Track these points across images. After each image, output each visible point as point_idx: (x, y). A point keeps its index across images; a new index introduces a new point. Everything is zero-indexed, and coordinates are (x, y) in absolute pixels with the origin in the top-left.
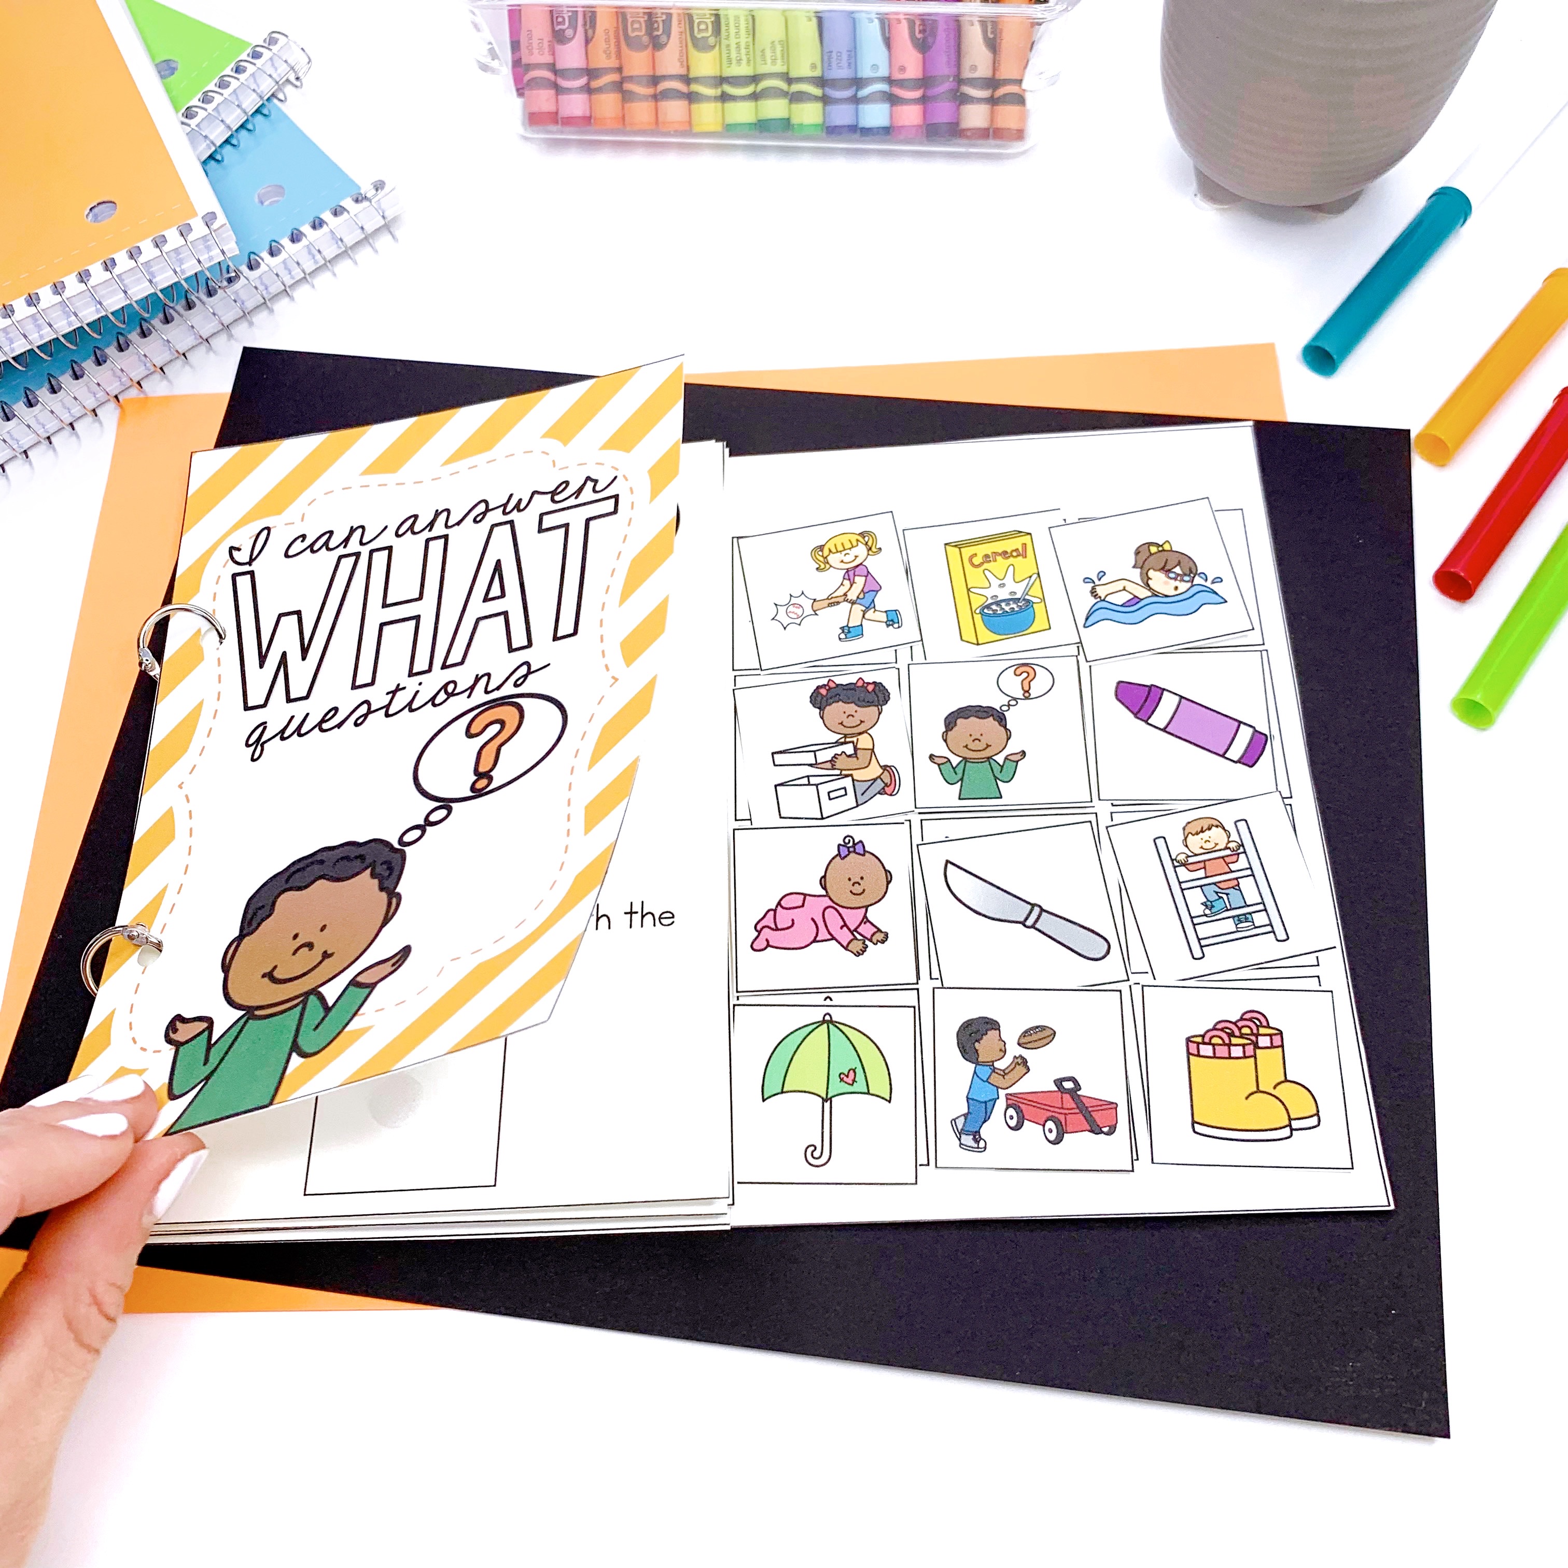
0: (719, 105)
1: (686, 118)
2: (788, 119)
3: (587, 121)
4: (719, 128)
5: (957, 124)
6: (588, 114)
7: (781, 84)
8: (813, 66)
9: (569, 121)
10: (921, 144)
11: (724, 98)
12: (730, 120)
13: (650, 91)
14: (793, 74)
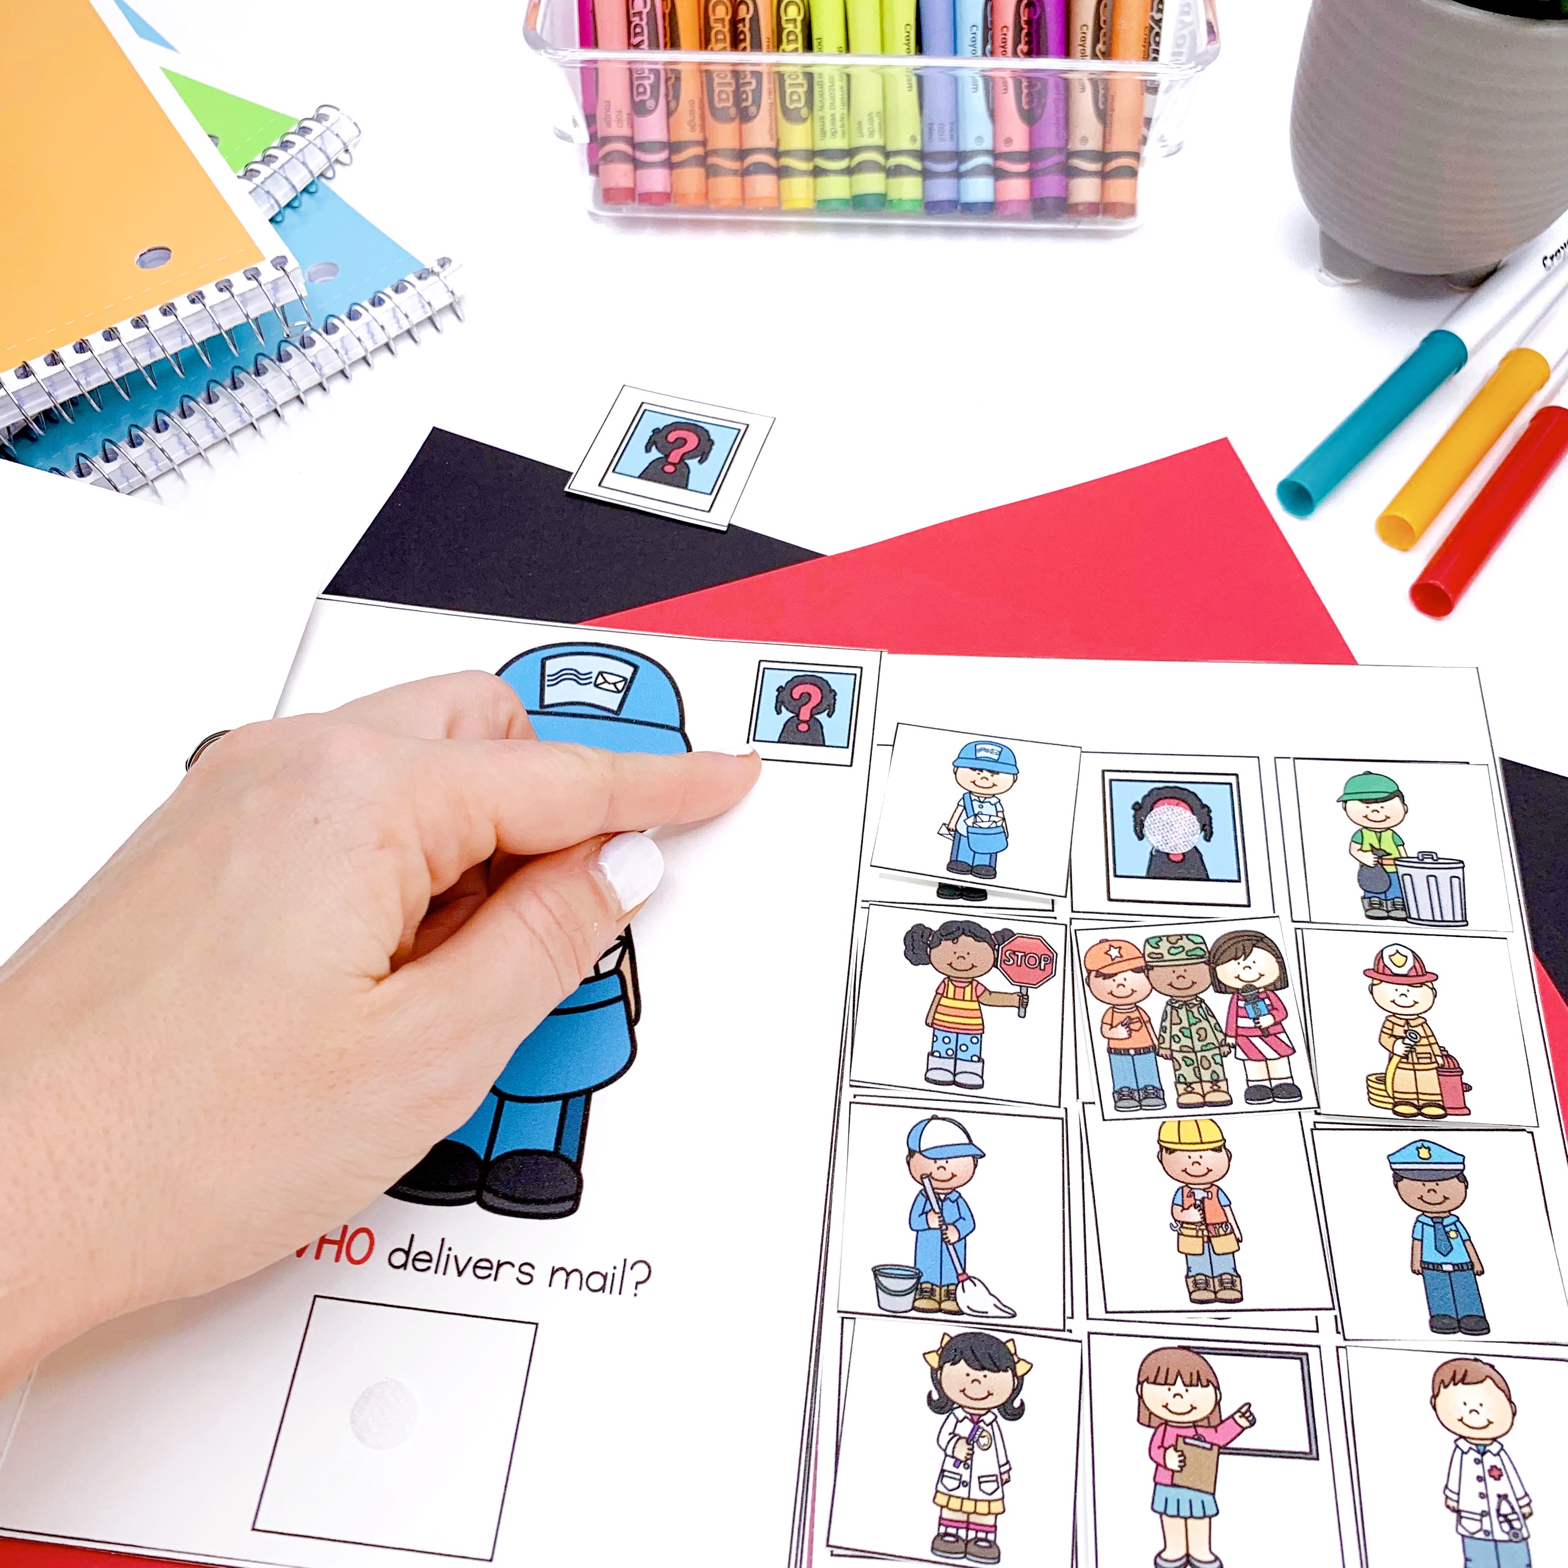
0: (810, 180)
1: (775, 194)
2: (885, 195)
3: (665, 198)
4: (810, 205)
5: (1066, 199)
6: (668, 190)
7: (877, 157)
8: (913, 139)
9: (646, 198)
10: (1026, 220)
11: (817, 172)
12: (822, 196)
13: (735, 165)
14: (891, 147)
